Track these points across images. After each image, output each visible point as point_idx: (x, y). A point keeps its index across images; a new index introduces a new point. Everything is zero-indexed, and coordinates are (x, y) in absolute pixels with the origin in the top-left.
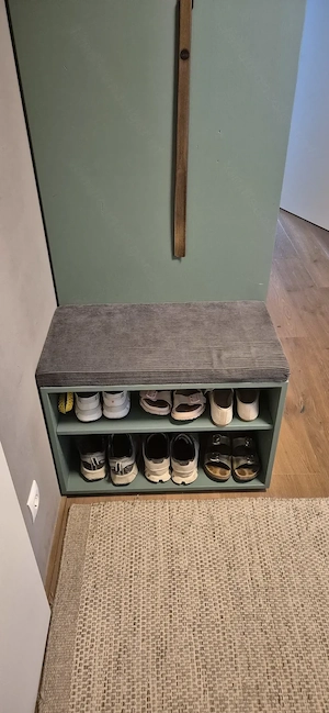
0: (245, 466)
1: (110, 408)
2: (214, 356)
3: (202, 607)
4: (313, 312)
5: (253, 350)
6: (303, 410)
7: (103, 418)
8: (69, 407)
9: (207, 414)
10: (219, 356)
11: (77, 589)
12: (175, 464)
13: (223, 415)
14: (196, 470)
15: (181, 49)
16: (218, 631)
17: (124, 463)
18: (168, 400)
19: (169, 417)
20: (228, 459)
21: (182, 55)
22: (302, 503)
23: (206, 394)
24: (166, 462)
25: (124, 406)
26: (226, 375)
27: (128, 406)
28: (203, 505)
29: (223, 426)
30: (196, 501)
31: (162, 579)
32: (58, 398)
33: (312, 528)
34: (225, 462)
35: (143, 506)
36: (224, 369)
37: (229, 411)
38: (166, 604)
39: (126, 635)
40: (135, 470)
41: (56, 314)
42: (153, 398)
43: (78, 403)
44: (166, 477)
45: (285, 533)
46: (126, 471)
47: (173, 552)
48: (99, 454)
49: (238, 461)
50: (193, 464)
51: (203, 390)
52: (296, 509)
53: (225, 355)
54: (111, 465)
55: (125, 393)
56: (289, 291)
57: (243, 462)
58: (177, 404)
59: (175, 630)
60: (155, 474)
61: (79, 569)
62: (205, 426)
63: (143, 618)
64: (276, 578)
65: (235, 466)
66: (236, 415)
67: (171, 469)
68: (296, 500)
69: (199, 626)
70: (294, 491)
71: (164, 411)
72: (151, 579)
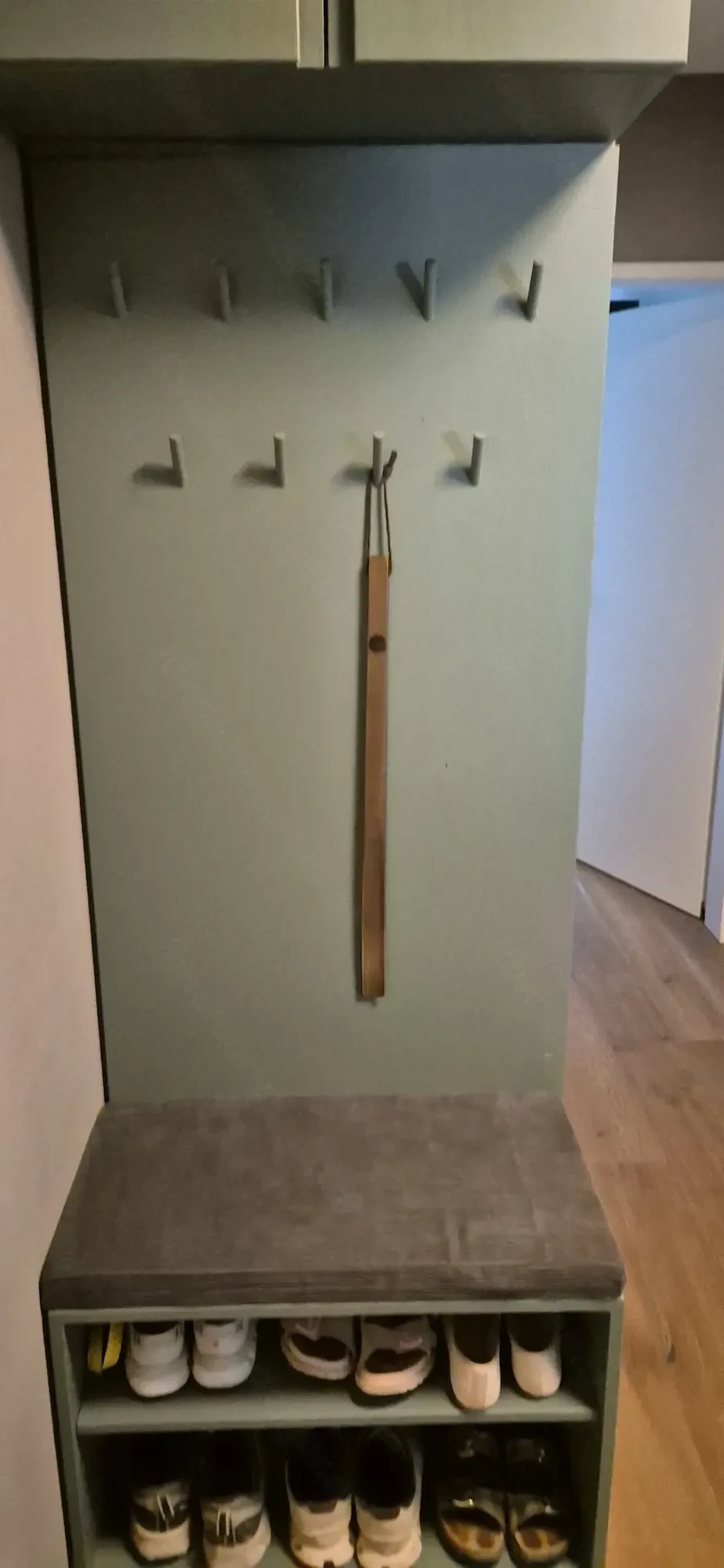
0: (539, 1521)
1: (210, 1361)
2: (451, 1231)
4: (674, 1102)
5: (540, 1217)
6: (672, 1357)
7: (192, 1390)
8: (112, 1357)
9: (439, 1380)
10: (462, 1231)
12: (364, 1517)
13: (478, 1381)
14: (415, 1532)
15: (371, 633)
17: (238, 1511)
18: (348, 1339)
19: (348, 1387)
20: (495, 1501)
21: (372, 643)
23: (437, 1323)
24: (343, 1508)
25: (241, 1354)
26: (480, 1281)
27: (252, 1354)
29: (481, 1411)
32: (87, 1337)
34: (489, 1508)
36: (473, 1267)
37: (490, 1373)
40: (264, 1531)
41: (101, 1122)
42: (312, 1334)
43: (135, 1349)
44: (342, 1552)
46: (243, 1533)
48: (175, 1486)
49: (521, 1510)
50: (409, 1516)
51: (430, 1317)
53: (476, 1229)
54: (207, 1516)
55: (245, 1325)
56: (616, 1048)
57: (532, 1509)
58: (367, 1351)
60: (313, 1543)
62: (435, 1410)
65: (515, 1520)
66: (509, 1381)
67: (355, 1529)
71: (335, 1370)
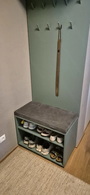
1: (30, 126)
3: (25, 185)
7: (28, 128)
11: (5, 165)
16: (24, 193)
20: (57, 154)
22: (71, 176)
24: (40, 146)
28: (45, 163)
29: (51, 141)
30: (44, 160)
31: (22, 174)
33: (68, 184)
35: (32, 155)
38: (18, 179)
39: (5, 180)
40: (34, 145)
42: (40, 128)
43: (24, 123)
44: (40, 150)
45: (59, 181)
46: (32, 144)
47: (29, 169)
52: (68, 177)
57: (60, 156)
58: (44, 131)
59: (15, 186)
60: (38, 148)
61: (9, 161)
62: (48, 139)
63: (12, 179)
64: (48, 190)
65: (58, 156)
68: (70, 175)
69: (21, 189)
70: (71, 172)
71: (40, 132)
72: (20, 172)
